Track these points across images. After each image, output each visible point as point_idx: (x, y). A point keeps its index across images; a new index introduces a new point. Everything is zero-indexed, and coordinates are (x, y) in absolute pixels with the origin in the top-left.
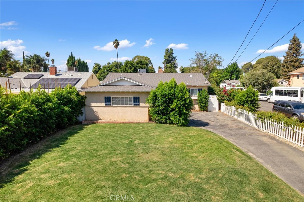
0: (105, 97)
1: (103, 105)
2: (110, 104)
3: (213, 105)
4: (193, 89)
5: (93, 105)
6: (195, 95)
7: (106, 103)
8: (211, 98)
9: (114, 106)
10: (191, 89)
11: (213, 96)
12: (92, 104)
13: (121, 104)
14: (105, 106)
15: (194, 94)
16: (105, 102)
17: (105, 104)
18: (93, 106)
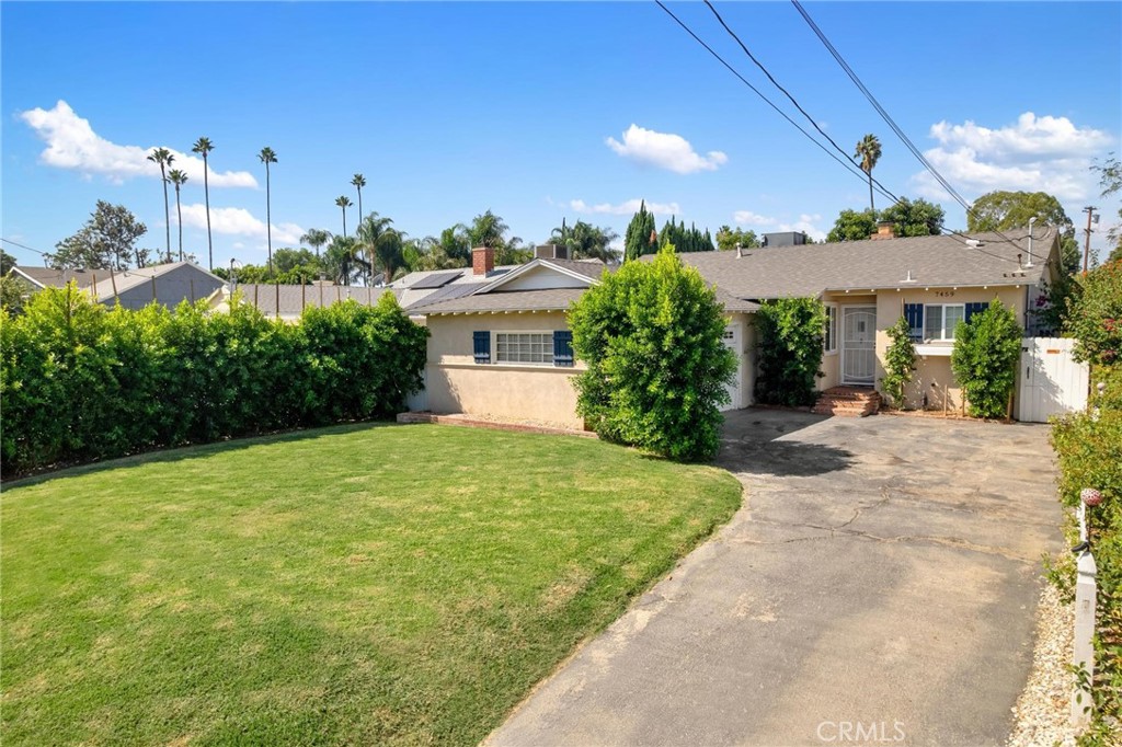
0: (476, 334)
1: (470, 360)
2: (489, 358)
3: (1053, 388)
4: (941, 307)
5: (447, 360)
6: (947, 337)
7: (477, 356)
8: (1041, 354)
9: (501, 364)
10: (928, 308)
11: (1054, 340)
12: (444, 357)
13: (522, 360)
14: (474, 364)
15: (943, 331)
16: (475, 352)
17: (476, 358)
18: (446, 363)
